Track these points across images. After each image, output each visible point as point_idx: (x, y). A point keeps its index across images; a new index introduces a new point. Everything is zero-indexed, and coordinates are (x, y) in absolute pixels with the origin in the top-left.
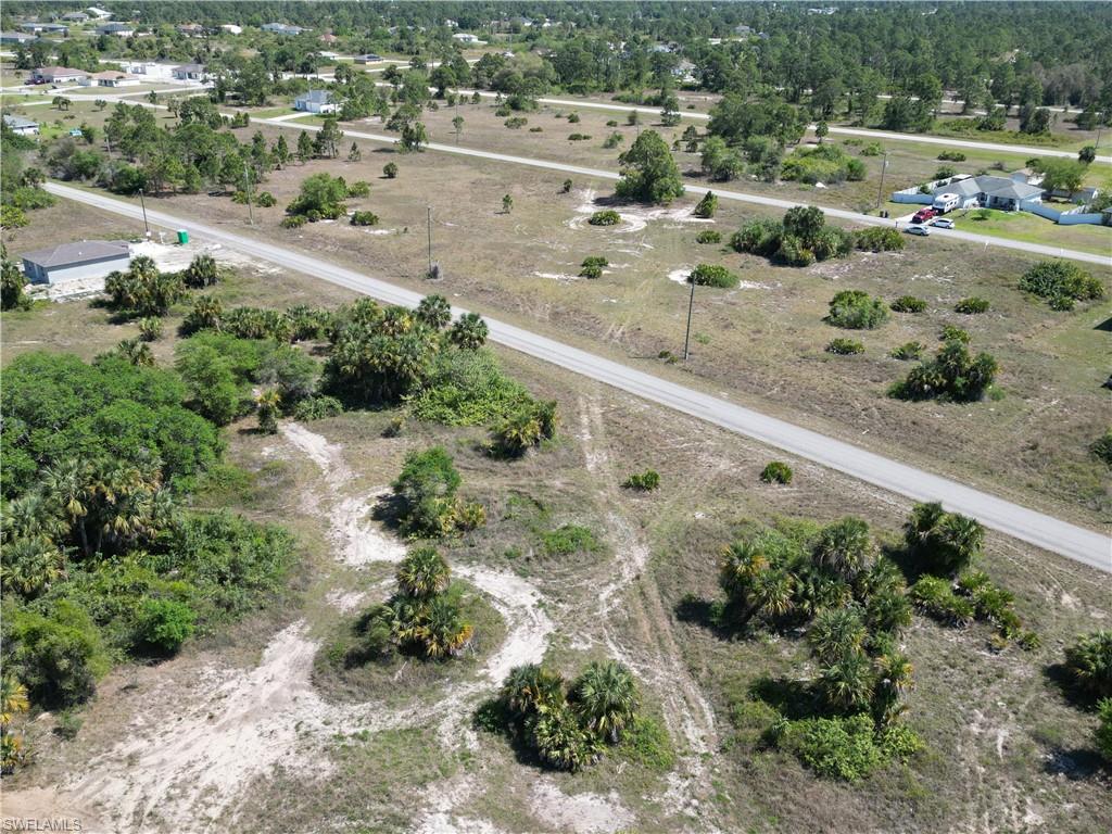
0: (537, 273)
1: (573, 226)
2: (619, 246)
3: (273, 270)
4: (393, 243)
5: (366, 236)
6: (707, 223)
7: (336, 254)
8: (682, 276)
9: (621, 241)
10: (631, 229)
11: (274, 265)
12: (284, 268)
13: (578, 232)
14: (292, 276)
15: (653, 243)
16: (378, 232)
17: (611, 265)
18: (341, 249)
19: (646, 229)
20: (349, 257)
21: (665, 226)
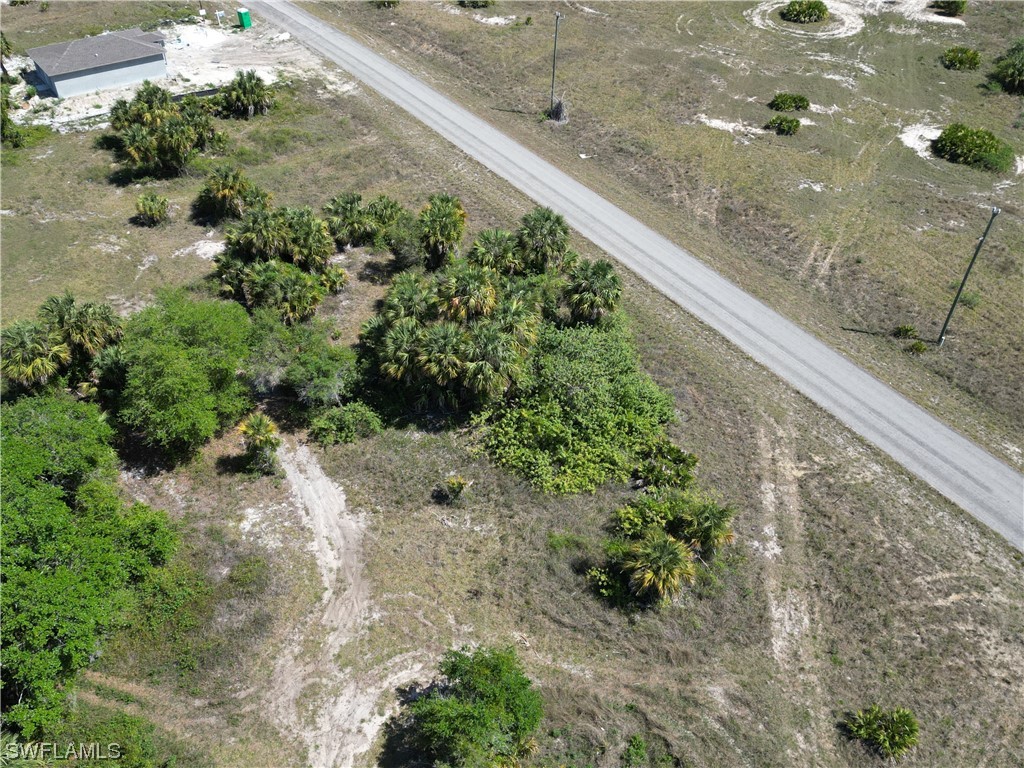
0: (703, 118)
1: (757, 21)
2: (823, 67)
3: (347, 87)
4: (509, 43)
5: (477, 28)
6: (955, 26)
7: (432, 59)
8: (921, 137)
9: (827, 57)
10: (842, 33)
11: (348, 77)
12: (360, 83)
13: (765, 33)
14: (367, 101)
15: (876, 62)
16: (493, 20)
17: (813, 107)
18: (440, 52)
19: (864, 32)
20: (446, 67)
21: (891, 29)
